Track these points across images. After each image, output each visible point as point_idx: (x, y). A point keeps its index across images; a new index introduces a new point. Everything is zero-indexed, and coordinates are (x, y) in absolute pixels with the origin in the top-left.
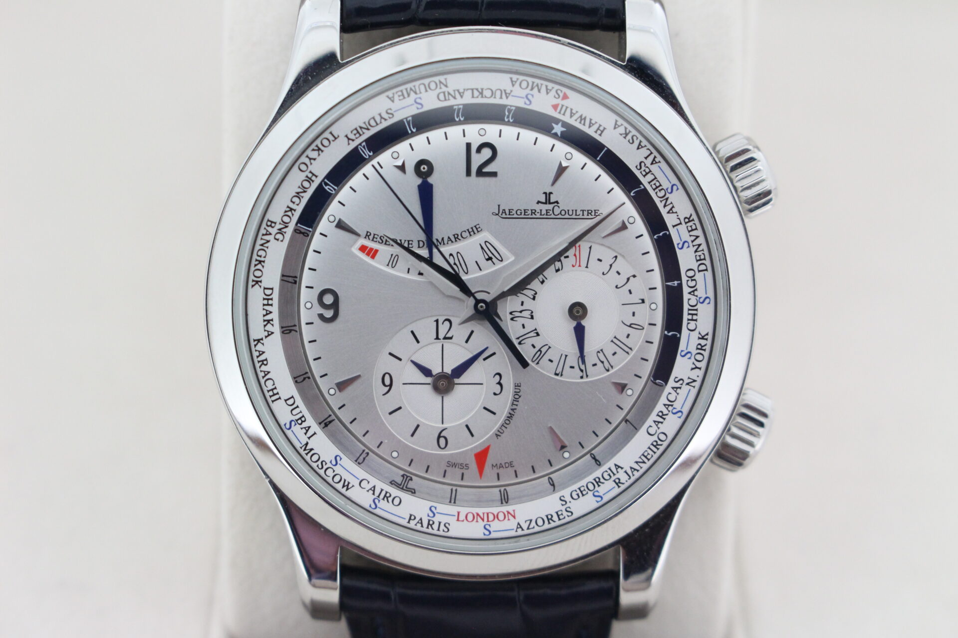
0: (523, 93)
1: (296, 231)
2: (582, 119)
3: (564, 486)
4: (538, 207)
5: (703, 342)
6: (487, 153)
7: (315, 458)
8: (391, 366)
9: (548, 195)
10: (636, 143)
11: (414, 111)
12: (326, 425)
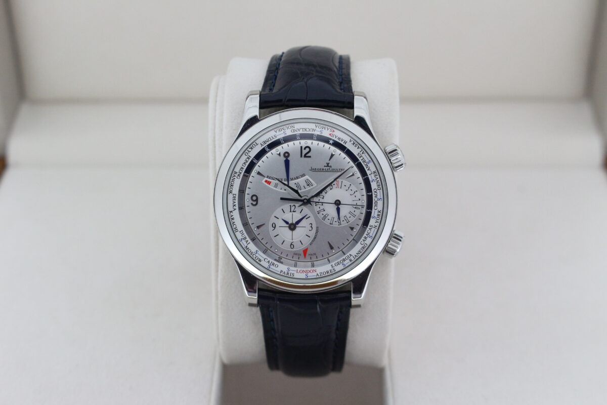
0: (320, 130)
1: (244, 175)
2: (339, 139)
3: (333, 261)
4: (325, 168)
5: (379, 213)
6: (307, 150)
7: (249, 251)
8: (275, 221)
9: (328, 164)
10: (357, 147)
11: (283, 136)
12: (253, 240)
